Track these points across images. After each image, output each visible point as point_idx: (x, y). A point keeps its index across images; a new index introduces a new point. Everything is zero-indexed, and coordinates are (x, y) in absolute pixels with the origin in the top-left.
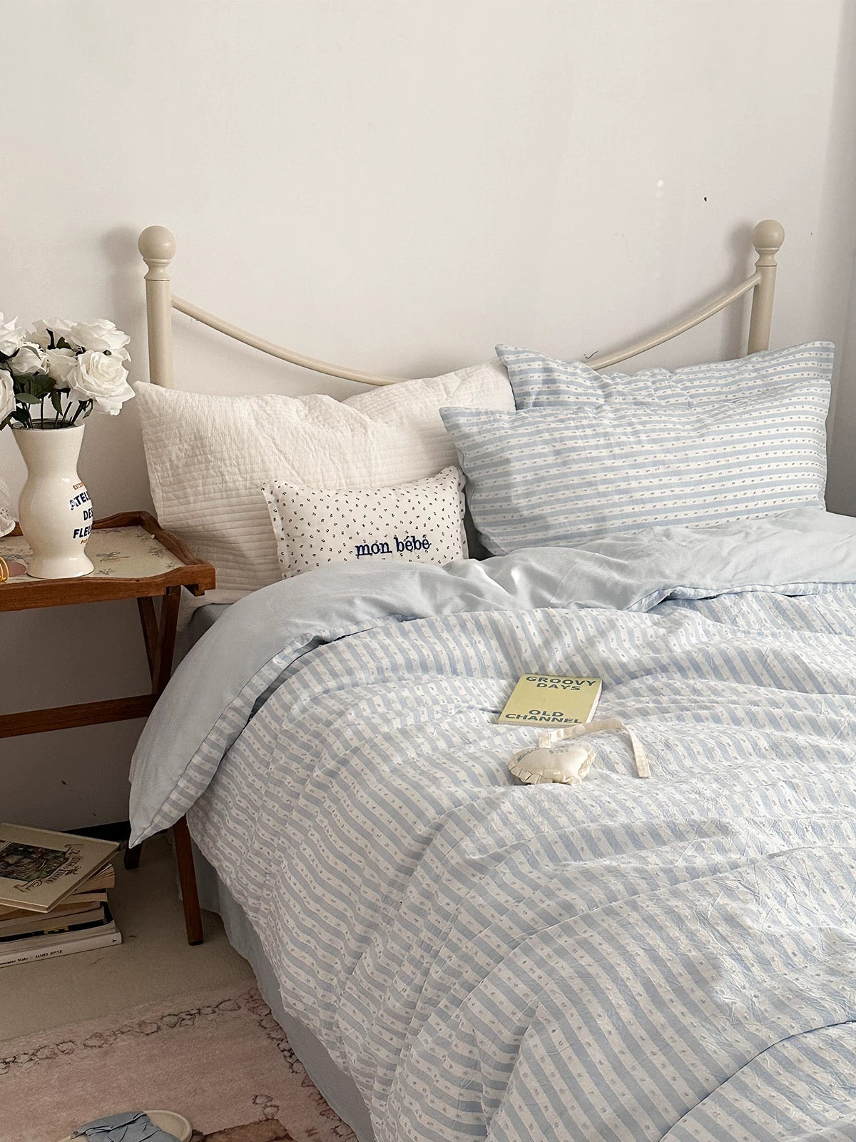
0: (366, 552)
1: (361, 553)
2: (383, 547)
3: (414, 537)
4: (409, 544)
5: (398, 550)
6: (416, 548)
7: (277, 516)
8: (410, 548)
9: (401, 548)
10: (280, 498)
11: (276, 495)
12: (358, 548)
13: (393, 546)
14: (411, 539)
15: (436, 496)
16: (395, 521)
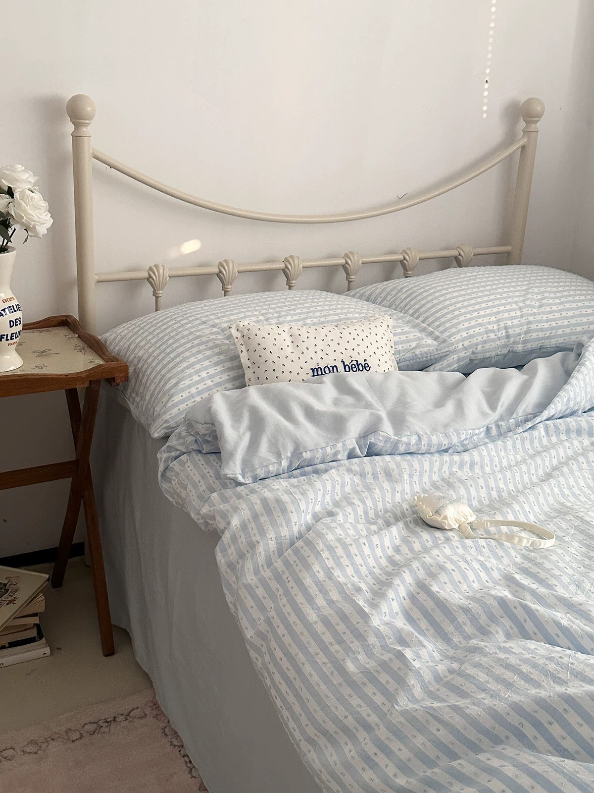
0: (320, 373)
1: (316, 374)
2: (333, 369)
3: (357, 361)
4: (353, 366)
5: (346, 371)
6: (359, 370)
7: (243, 348)
8: (354, 369)
9: (347, 370)
10: (246, 332)
11: (242, 332)
12: (313, 370)
13: (341, 367)
14: (355, 363)
15: (370, 331)
16: (341, 349)
